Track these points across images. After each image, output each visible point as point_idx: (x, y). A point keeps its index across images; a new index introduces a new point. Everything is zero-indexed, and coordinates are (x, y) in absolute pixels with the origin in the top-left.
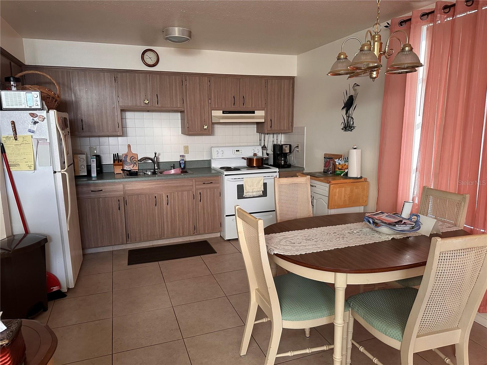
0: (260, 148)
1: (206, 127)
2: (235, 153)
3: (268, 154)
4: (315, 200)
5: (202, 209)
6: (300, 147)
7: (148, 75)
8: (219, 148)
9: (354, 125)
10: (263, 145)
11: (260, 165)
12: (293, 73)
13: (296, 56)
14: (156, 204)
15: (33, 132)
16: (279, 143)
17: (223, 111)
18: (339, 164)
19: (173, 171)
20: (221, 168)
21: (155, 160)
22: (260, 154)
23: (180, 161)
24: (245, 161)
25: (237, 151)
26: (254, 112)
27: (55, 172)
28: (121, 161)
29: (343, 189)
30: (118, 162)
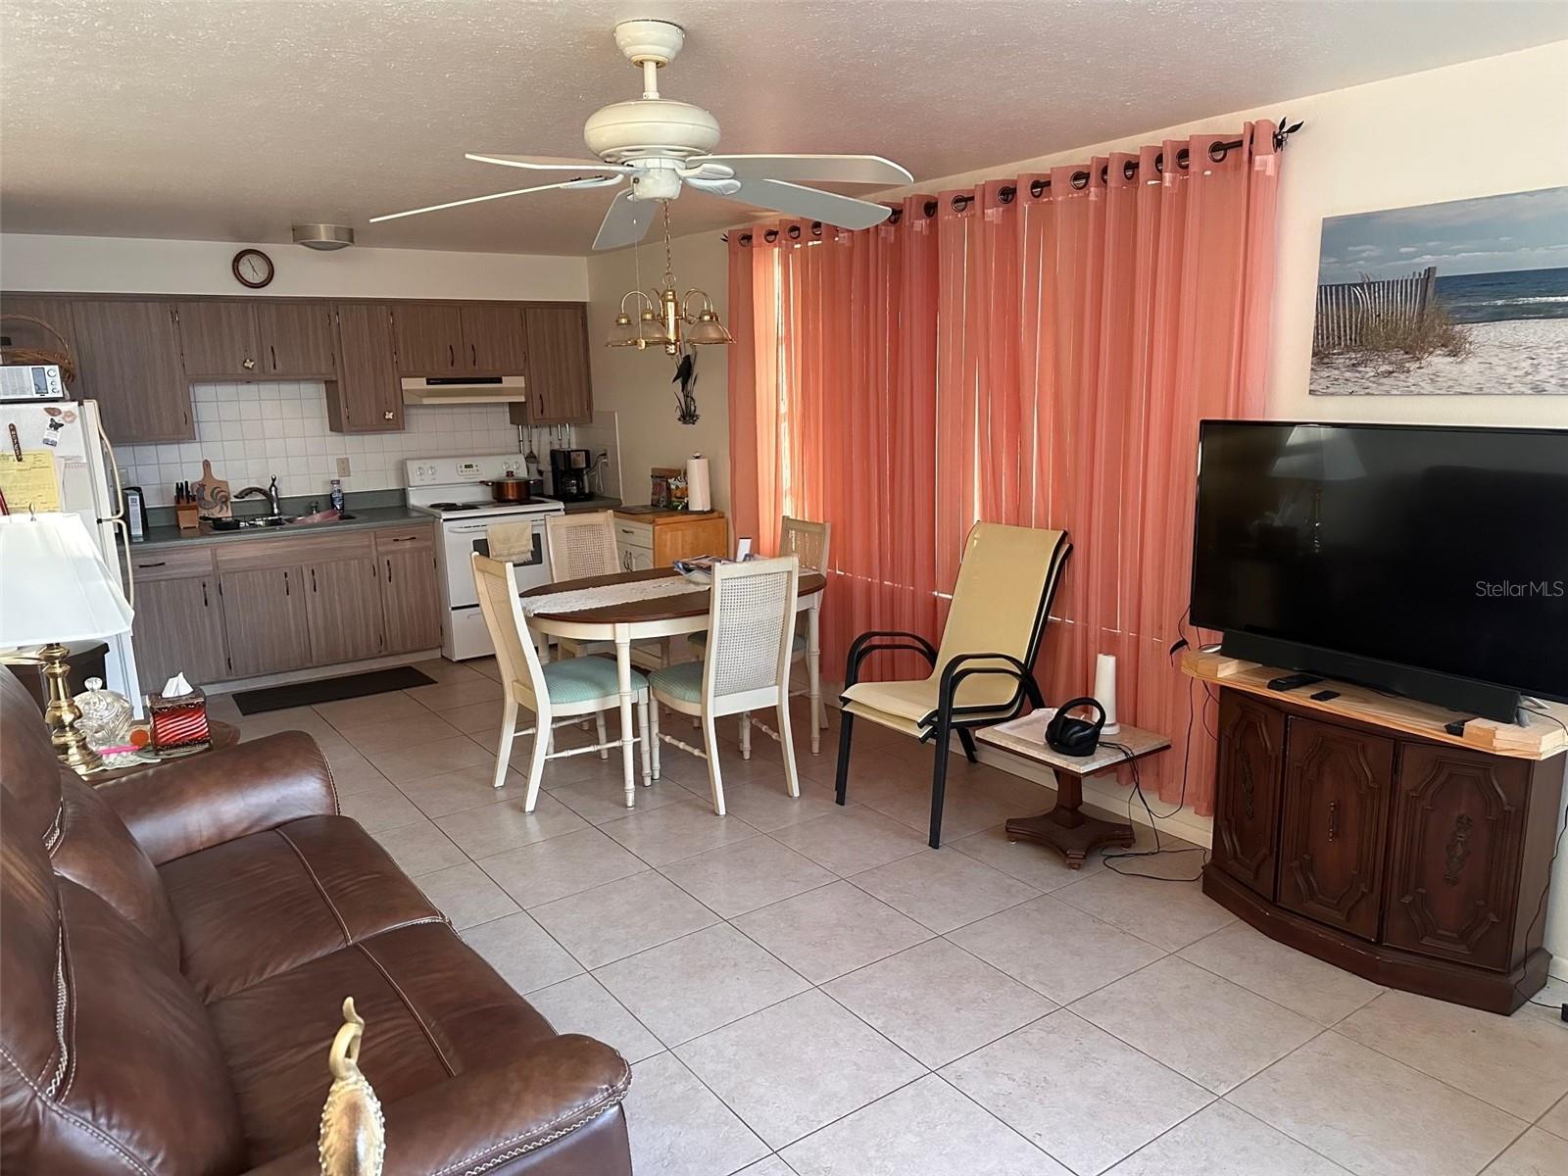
0: (522, 459)
1: (390, 416)
3: (540, 473)
4: (634, 561)
6: (609, 454)
7: (250, 305)
8: (424, 461)
9: (697, 413)
10: (527, 451)
11: (524, 497)
12: (580, 293)
13: (585, 258)
14: (288, 591)
15: (54, 444)
16: (565, 447)
18: (677, 487)
19: (317, 517)
20: (433, 506)
21: (273, 493)
22: (522, 473)
23: (331, 495)
24: (489, 489)
25: (466, 466)
27: (100, 521)
28: (194, 499)
29: (680, 532)
30: (188, 502)
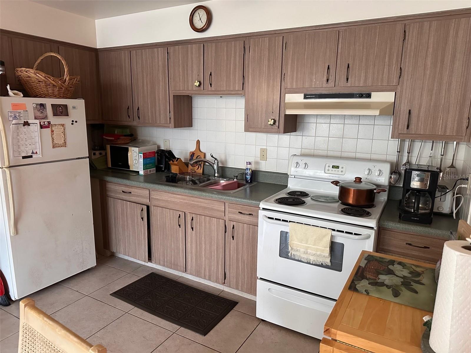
2: (328, 170)
5: (235, 252)
17: (304, 95)
26: (369, 96)
